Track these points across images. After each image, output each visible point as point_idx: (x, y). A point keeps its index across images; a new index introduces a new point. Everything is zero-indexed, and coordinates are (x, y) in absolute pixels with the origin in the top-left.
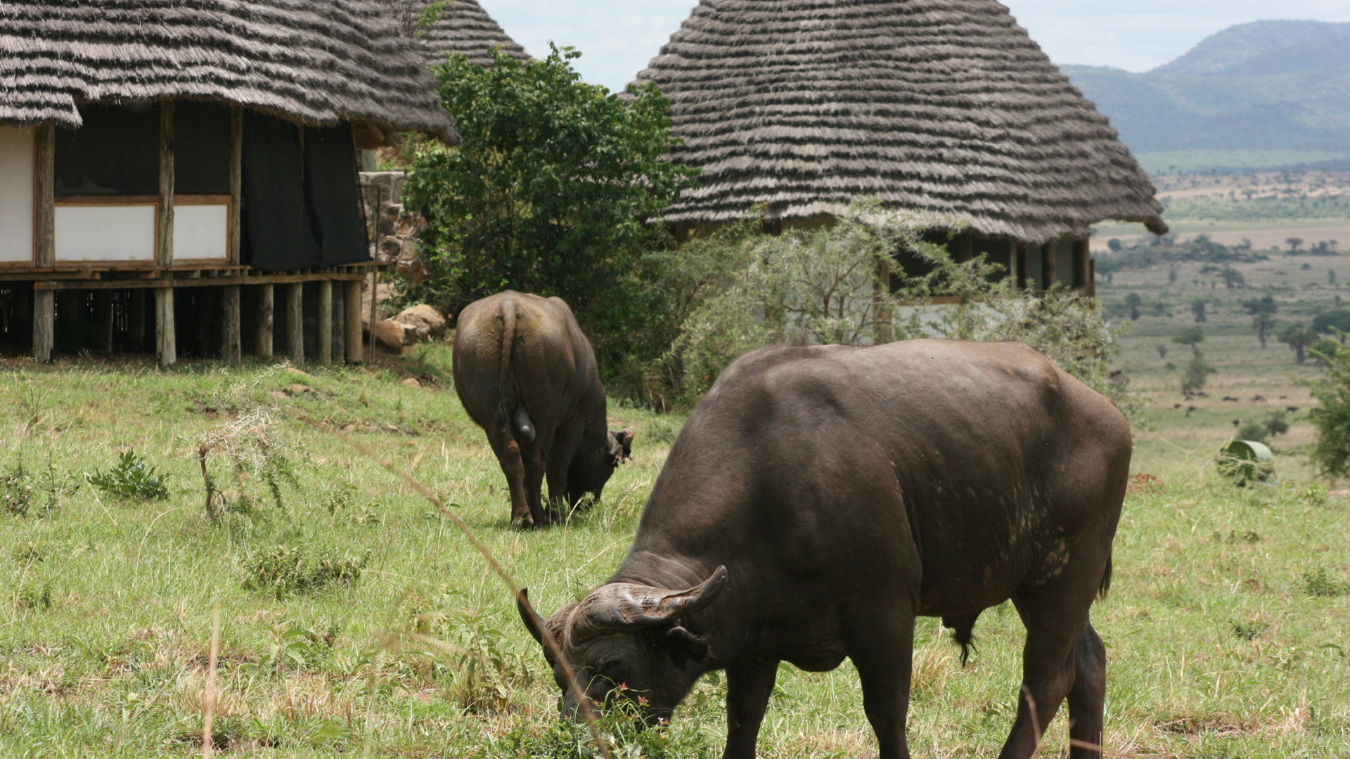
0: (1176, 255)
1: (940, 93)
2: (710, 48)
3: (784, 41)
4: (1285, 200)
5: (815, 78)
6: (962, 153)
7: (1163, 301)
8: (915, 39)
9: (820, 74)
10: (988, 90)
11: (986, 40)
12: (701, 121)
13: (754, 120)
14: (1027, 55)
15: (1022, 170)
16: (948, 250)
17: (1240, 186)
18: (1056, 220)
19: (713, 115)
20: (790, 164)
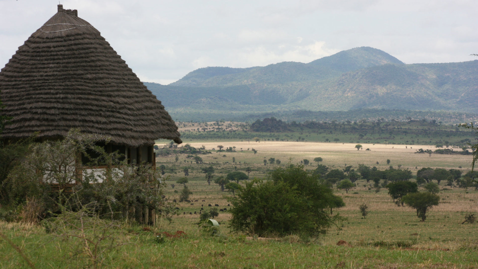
0: (178, 151)
1: (100, 91)
2: (16, 74)
3: (43, 72)
4: (217, 132)
5: (54, 86)
6: (108, 113)
7: (173, 168)
8: (92, 72)
9: (57, 84)
10: (118, 91)
11: (117, 73)
12: (13, 101)
13: (32, 100)
14: (132, 78)
15: (130, 120)
16: (105, 149)
17: (201, 127)
18: (143, 138)
19: (17, 98)
20: (46, 117)
